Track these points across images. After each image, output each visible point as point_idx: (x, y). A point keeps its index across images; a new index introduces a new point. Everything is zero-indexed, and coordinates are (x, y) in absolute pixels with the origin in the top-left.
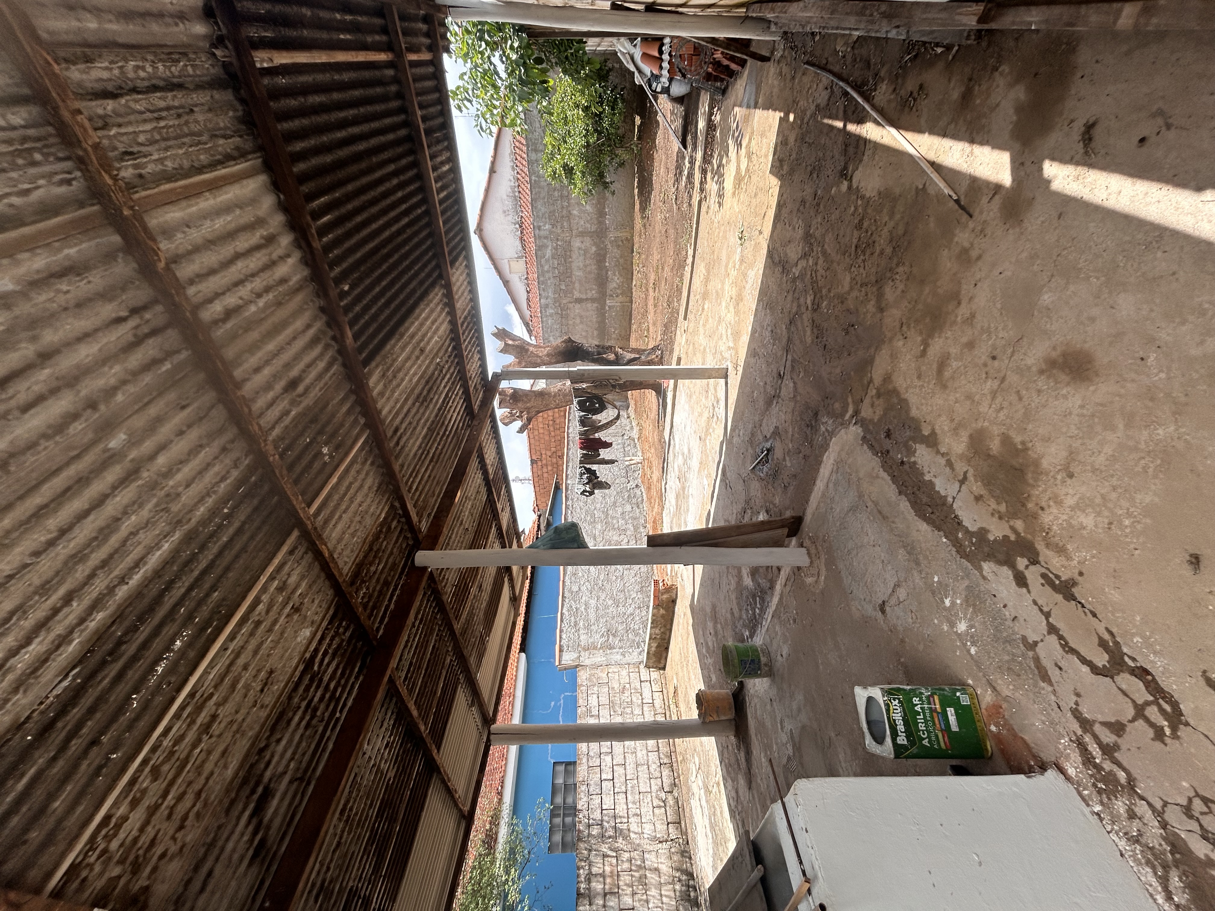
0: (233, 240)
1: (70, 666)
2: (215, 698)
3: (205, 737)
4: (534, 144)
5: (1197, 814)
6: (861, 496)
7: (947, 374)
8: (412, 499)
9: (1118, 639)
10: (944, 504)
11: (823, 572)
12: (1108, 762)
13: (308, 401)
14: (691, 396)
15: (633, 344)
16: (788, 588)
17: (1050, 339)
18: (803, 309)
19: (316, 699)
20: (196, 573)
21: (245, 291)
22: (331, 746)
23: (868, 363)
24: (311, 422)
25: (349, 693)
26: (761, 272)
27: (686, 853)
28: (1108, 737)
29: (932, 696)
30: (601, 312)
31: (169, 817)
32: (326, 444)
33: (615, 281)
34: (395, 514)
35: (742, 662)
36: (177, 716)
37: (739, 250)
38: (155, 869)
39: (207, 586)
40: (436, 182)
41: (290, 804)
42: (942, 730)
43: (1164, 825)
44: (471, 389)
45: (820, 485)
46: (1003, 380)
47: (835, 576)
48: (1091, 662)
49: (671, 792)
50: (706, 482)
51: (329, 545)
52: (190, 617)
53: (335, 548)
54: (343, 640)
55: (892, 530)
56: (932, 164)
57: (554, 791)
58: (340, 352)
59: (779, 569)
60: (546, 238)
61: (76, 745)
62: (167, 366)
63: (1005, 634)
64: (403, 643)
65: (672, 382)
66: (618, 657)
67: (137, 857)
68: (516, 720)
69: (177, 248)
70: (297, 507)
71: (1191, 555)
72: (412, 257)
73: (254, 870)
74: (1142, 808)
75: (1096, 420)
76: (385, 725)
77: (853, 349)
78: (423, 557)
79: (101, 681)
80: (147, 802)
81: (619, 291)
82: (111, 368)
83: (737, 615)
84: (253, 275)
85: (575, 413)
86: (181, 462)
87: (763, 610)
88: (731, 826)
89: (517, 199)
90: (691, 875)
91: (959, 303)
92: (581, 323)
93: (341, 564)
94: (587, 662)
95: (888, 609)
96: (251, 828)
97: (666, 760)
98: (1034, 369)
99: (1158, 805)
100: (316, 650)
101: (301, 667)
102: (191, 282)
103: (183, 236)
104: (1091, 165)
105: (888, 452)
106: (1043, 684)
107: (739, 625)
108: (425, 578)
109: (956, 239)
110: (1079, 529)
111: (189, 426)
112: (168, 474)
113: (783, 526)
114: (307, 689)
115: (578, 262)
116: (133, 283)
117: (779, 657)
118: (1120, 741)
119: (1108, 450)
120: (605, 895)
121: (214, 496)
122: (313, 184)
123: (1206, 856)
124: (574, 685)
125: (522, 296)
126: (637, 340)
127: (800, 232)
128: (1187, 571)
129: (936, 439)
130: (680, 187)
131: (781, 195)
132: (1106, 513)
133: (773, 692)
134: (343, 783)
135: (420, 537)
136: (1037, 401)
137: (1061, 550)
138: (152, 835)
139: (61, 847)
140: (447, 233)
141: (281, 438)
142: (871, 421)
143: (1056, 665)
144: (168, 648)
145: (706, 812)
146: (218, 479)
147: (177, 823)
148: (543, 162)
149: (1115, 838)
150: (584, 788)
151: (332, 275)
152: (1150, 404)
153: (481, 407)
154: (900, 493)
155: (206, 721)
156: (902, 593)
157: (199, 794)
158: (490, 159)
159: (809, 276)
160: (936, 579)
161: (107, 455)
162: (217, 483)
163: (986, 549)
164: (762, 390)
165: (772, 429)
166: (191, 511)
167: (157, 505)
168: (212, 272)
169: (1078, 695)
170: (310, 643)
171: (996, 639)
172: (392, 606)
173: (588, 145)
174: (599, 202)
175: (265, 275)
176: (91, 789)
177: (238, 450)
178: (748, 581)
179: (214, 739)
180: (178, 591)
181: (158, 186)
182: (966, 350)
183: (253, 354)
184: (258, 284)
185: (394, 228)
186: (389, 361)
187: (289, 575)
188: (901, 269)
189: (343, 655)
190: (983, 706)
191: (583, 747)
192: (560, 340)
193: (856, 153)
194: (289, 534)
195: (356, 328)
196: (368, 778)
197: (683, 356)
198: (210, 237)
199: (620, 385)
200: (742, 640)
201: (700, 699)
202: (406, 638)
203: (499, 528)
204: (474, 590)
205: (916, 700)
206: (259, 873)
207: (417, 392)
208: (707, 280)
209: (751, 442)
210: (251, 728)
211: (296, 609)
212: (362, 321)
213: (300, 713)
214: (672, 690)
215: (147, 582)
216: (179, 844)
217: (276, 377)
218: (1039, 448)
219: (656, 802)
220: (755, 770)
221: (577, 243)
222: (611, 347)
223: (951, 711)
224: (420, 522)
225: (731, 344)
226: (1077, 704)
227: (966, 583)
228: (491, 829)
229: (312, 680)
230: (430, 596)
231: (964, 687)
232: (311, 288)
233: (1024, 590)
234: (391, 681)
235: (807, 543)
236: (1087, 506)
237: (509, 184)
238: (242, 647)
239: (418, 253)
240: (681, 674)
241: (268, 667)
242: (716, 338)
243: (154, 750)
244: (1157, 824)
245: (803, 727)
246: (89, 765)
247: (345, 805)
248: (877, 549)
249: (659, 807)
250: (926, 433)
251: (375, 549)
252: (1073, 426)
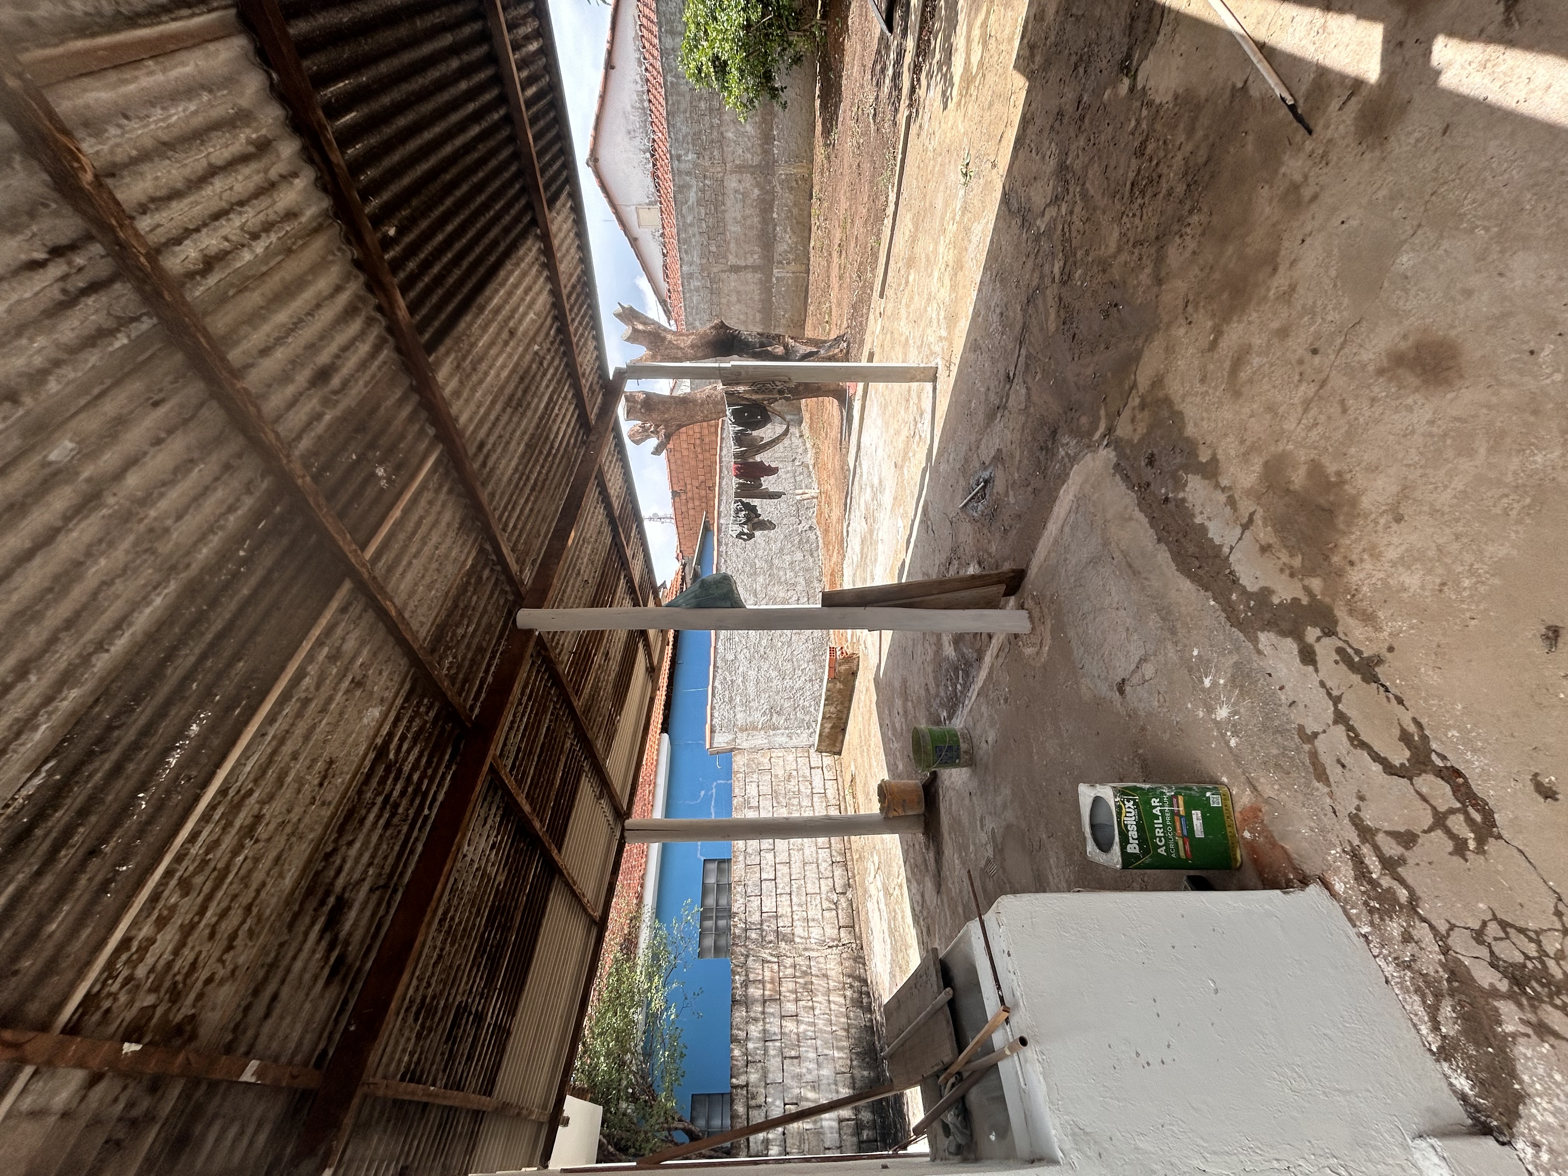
0: (203, 142)
1: (42, 758)
2: (256, 795)
3: (248, 843)
4: (670, 22)
5: (1489, 940)
6: (1106, 544)
7: (1243, 376)
8: (509, 540)
9: (1427, 732)
10: (1217, 556)
11: (1048, 642)
12: (1388, 878)
13: (348, 401)
14: (886, 407)
15: (809, 333)
16: (1000, 660)
17: (1400, 322)
18: (1047, 281)
19: (396, 794)
20: (209, 637)
21: (232, 227)
22: (420, 848)
23: (1133, 359)
24: (357, 431)
25: (440, 785)
26: (991, 226)
27: (860, 958)
28: (1392, 849)
29: (1175, 796)
30: (766, 287)
31: (212, 936)
32: (381, 463)
33: (786, 240)
34: (487, 559)
35: (937, 749)
36: (206, 818)
37: (961, 193)
38: (200, 996)
39: (227, 653)
40: (519, 69)
41: (374, 914)
42: (1183, 837)
43: (1445, 950)
44: (585, 391)
45: (1052, 528)
46: (1323, 383)
47: (1062, 646)
48: (1385, 759)
49: (844, 893)
50: (900, 524)
51: (396, 600)
52: (208, 693)
53: (405, 604)
54: (426, 722)
55: (1143, 589)
56: (1262, 47)
57: (705, 890)
58: (390, 329)
59: (990, 636)
60: (688, 173)
61: (65, 856)
62: (121, 341)
63: (1277, 723)
64: (508, 724)
65: (861, 385)
66: (783, 740)
67: (175, 984)
68: (658, 814)
69: (112, 152)
70: (346, 549)
71: (1548, 628)
72: (490, 190)
73: (334, 990)
74: (1422, 931)
75: (1449, 442)
76: (490, 822)
77: (1113, 340)
78: (526, 617)
79: (90, 776)
80: (178, 921)
81: (791, 256)
82: (31, 340)
83: (933, 691)
84: (242, 203)
85: (729, 428)
86: (164, 484)
87: (966, 687)
88: (913, 932)
89: (647, 113)
90: (864, 982)
91: (1275, 270)
92: (739, 301)
93: (415, 626)
94: (745, 745)
95: (1128, 689)
96: (324, 944)
97: (839, 858)
98: (1371, 368)
99: (1443, 928)
100: (390, 735)
101: (372, 756)
102: (143, 209)
103: (119, 132)
104: (1510, 43)
105: (1148, 485)
106: (1317, 784)
107: (935, 704)
108: (532, 644)
109: (1283, 170)
110: (1398, 591)
111: (170, 432)
112: (146, 499)
113: (999, 582)
114: (383, 781)
115: (733, 210)
116: (46, 206)
117: (984, 745)
118: (1407, 854)
119: (1458, 484)
120: (765, 1002)
121: (220, 533)
122: (323, 59)
123: (1491, 985)
124: (728, 772)
125: (656, 262)
126: (815, 328)
127: (1052, 163)
128: (1538, 649)
129: (1217, 467)
130: (881, 96)
131: (1028, 103)
132: (1440, 570)
133: (973, 785)
134: (439, 887)
135: (523, 590)
136: (1367, 414)
137: (1369, 618)
138: (191, 958)
139: (70, 975)
140: (541, 154)
141: (313, 453)
142: (1129, 442)
143: (1339, 761)
144: (181, 733)
145: (885, 915)
146: (224, 507)
147: (224, 943)
148: (684, 51)
149: (1382, 963)
150: (740, 889)
151: (367, 210)
152: (1532, 419)
153: (599, 416)
154: (1159, 540)
155: (247, 822)
156: (1148, 670)
157: (248, 909)
158: (605, 46)
159: (1059, 232)
160: (1195, 653)
161: (47, 471)
162: (223, 515)
163: (1267, 616)
164: (983, 398)
165: (993, 453)
166: (188, 553)
167: (136, 544)
168: (175, 195)
169: (1362, 798)
170: (381, 726)
171: (1265, 728)
172: (490, 679)
173: (748, 27)
174: (764, 121)
175: (263, 202)
176: (99, 908)
177: (249, 468)
178: (949, 651)
179: (261, 845)
180: (187, 658)
181: (62, 42)
182: (1275, 340)
183: (255, 328)
184: (250, 217)
185: (459, 141)
186: (465, 346)
187: (343, 639)
188: (1195, 219)
189: (427, 740)
190: (1238, 809)
191: (740, 844)
192: (709, 325)
193: (1146, 31)
194: (338, 585)
195: (412, 294)
196: (470, 885)
197: (877, 351)
198: (166, 138)
199: (790, 391)
200: (938, 723)
201: (883, 791)
202: (510, 718)
203: (630, 580)
204: (598, 659)
205: (1155, 802)
206: (340, 994)
207: (508, 391)
208: (914, 239)
209: (964, 471)
210: (312, 830)
211: (358, 684)
212: (420, 285)
213: (375, 810)
214: (848, 779)
215: (138, 649)
216: (230, 967)
217: (295, 363)
218: (1361, 480)
219: (826, 905)
220: (946, 872)
221: (732, 183)
222: (779, 336)
223: (1196, 815)
224: (521, 571)
225: (944, 333)
226: (1358, 809)
227: (1235, 658)
228: (630, 933)
229: (388, 770)
230: (540, 666)
231: (1216, 785)
232: (336, 229)
233: (1311, 668)
234: (493, 770)
235: (1029, 603)
236: (1416, 560)
237: (633, 86)
238: (287, 732)
239: (497, 183)
240: (859, 760)
241: (326, 755)
242: (922, 324)
243: (179, 858)
244: (1437, 949)
245: (1009, 827)
246: (90, 880)
247: (445, 913)
248: (1122, 612)
249: (830, 909)
250: (1204, 459)
251: (462, 605)
252: (1413, 450)
